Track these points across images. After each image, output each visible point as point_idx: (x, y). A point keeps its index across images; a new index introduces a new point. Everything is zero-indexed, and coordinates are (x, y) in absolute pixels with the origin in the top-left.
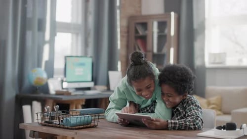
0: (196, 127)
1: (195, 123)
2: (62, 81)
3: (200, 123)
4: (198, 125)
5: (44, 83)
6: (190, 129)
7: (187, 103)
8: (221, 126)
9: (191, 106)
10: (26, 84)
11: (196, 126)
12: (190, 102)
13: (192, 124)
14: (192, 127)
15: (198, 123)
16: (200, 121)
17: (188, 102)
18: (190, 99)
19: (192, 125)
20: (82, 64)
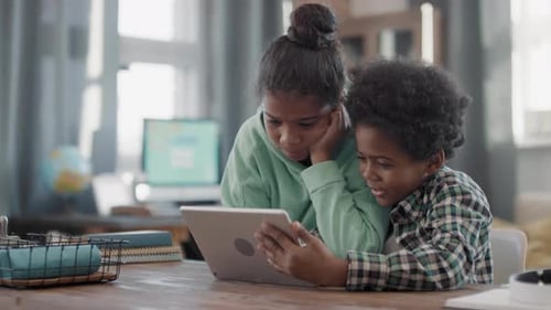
0: (448, 279)
1: (445, 264)
2: (135, 184)
3: (461, 264)
4: (457, 269)
5: (81, 186)
6: (428, 287)
7: (437, 192)
8: (535, 274)
9: (448, 201)
10: (39, 193)
11: (451, 274)
12: (446, 187)
13: (434, 267)
14: (436, 278)
15: (456, 263)
16: (460, 256)
17: (440, 188)
18: (450, 179)
19: (434, 273)
20: (191, 141)
